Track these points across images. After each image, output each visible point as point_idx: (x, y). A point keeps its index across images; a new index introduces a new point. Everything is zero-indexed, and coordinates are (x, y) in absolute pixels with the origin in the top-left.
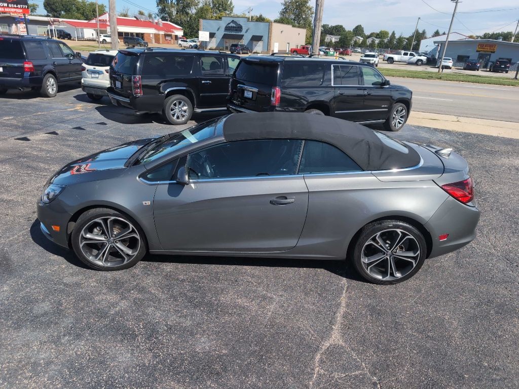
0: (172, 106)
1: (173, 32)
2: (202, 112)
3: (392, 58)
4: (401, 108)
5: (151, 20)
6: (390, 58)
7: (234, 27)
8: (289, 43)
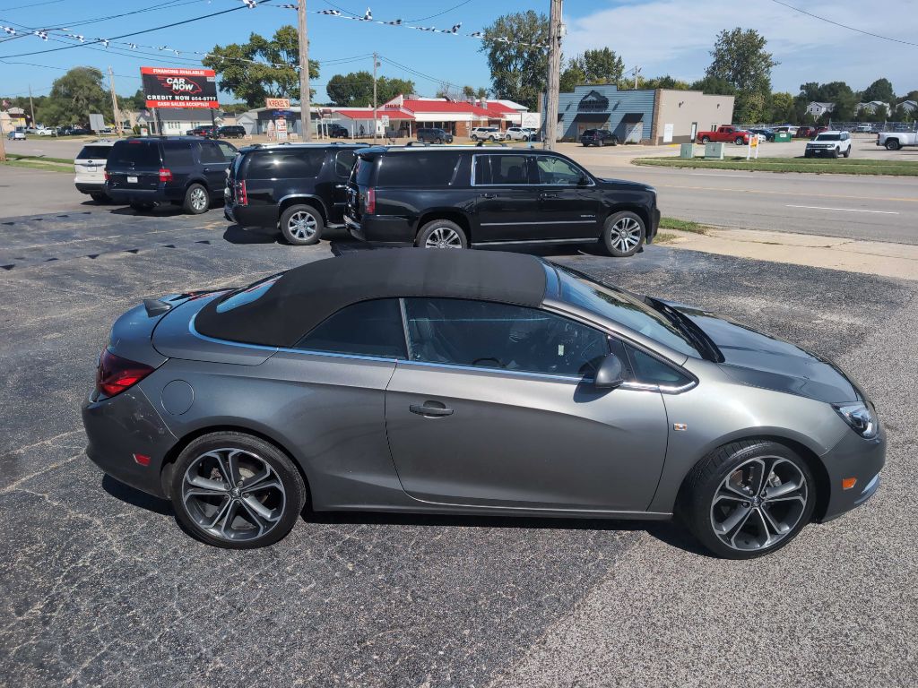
0: (291, 220)
1: (502, 116)
2: (338, 228)
3: (897, 140)
4: (628, 219)
5: (470, 100)
6: (890, 140)
7: (594, 101)
8: (696, 124)
